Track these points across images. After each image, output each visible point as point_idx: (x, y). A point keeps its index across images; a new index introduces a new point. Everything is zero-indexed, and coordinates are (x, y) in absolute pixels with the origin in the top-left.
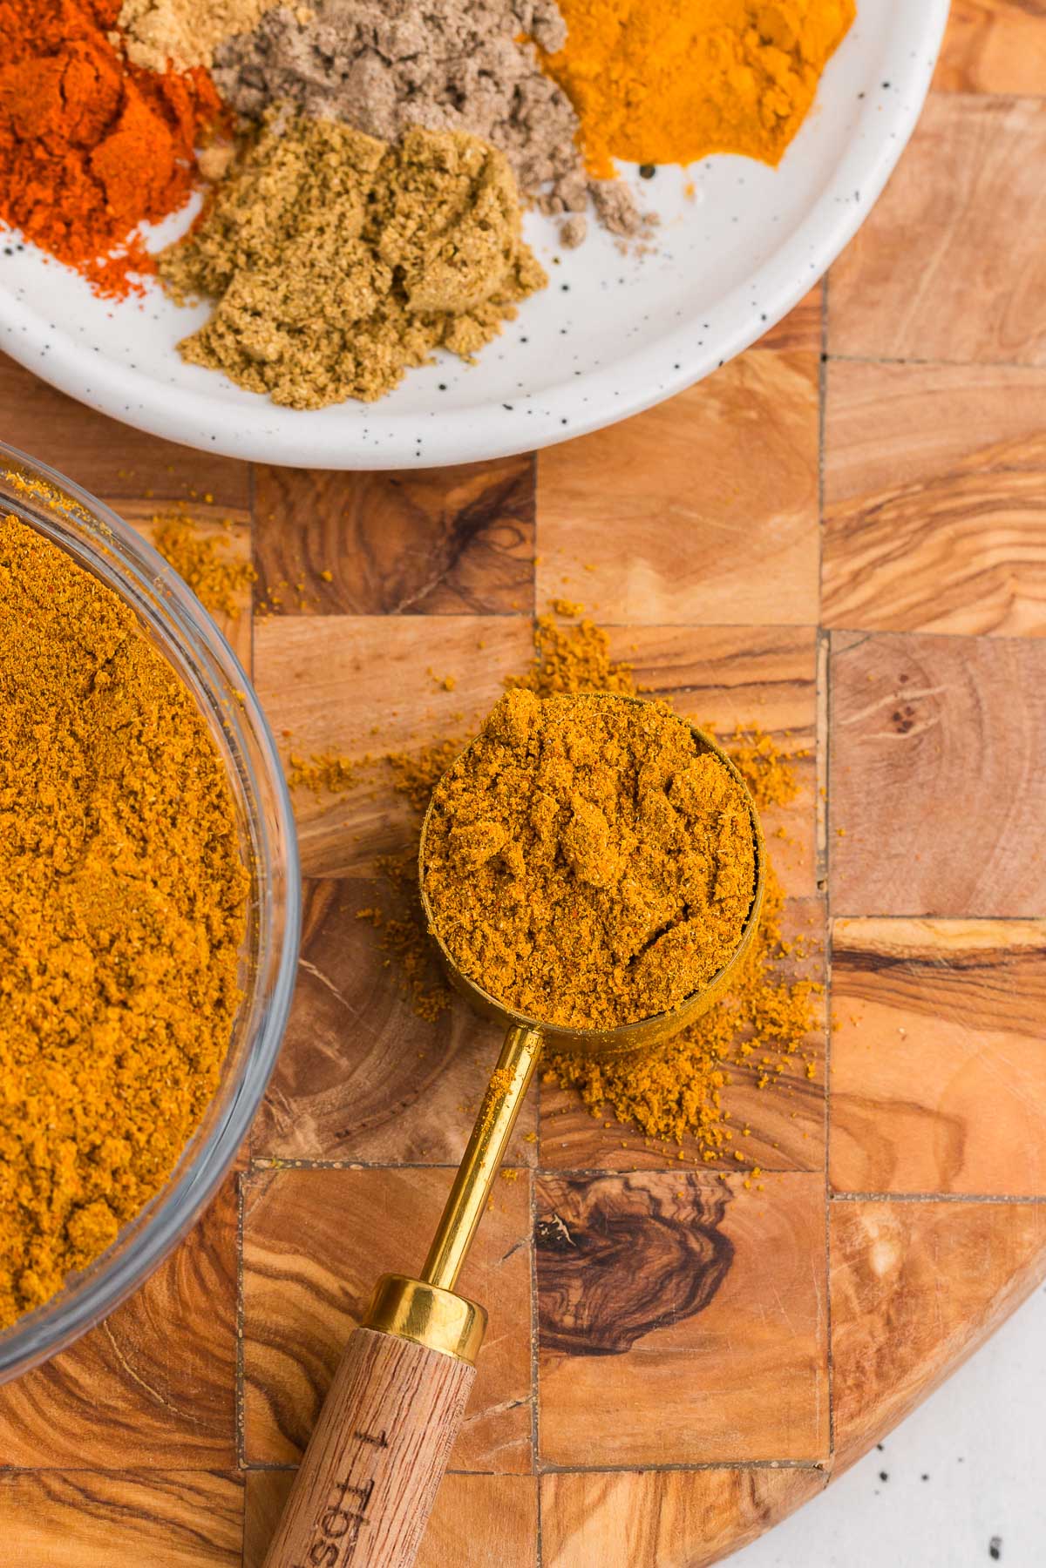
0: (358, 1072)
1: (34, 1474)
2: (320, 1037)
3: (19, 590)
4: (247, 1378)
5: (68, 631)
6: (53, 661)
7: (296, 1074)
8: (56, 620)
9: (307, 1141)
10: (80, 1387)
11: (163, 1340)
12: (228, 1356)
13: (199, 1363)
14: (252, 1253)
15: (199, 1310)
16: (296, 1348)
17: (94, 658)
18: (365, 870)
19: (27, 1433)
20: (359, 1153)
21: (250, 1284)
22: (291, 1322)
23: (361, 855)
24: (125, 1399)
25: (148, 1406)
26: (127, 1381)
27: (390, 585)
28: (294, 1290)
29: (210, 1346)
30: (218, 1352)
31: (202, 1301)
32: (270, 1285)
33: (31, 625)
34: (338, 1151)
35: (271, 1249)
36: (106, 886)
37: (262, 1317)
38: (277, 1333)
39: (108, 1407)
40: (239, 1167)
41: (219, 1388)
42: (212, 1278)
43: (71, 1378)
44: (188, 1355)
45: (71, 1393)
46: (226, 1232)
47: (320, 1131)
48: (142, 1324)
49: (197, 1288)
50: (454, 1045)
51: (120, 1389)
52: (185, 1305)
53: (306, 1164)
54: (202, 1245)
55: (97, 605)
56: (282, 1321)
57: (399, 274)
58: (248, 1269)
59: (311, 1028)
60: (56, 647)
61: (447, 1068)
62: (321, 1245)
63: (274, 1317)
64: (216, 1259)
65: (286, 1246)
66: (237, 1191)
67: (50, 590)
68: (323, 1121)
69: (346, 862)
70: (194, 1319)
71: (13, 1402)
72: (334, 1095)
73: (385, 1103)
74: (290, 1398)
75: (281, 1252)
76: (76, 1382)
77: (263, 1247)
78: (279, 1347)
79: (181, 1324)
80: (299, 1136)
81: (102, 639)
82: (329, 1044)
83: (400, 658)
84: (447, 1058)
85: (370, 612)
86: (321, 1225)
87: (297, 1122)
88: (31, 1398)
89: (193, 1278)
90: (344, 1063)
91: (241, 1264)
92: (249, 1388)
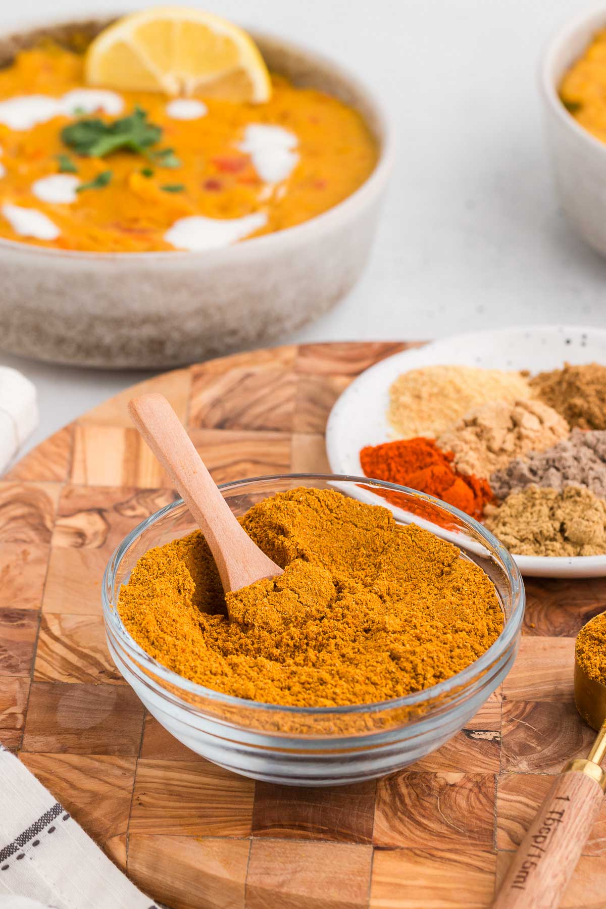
0: (546, 750)
1: (410, 849)
2: (529, 741)
3: (414, 544)
4: (498, 827)
5: (434, 558)
6: (427, 568)
7: (519, 750)
8: (428, 555)
9: (524, 766)
10: (429, 827)
11: (464, 816)
12: (491, 821)
13: (478, 822)
14: (499, 795)
15: (478, 809)
16: (519, 820)
17: (443, 564)
18: (549, 700)
19: (406, 837)
20: (545, 771)
21: (499, 803)
22: (517, 814)
23: (547, 695)
24: (447, 831)
25: (458, 833)
26: (448, 826)
27: (557, 630)
28: (519, 805)
29: (483, 818)
30: (486, 820)
31: (480, 806)
32: (508, 803)
33: (419, 557)
34: (537, 770)
35: (508, 794)
36: (447, 608)
37: (505, 811)
38: (511, 816)
39: (441, 833)
40: (495, 773)
41: (486, 829)
42: (484, 801)
43: (425, 824)
44: (474, 820)
45: (425, 828)
46: (490, 789)
47: (528, 765)
48: (455, 811)
49: (478, 803)
50: (584, 745)
51: (445, 828)
52: (473, 807)
53: (523, 773)
54: (480, 792)
55: (445, 548)
56: (513, 813)
57: (562, 524)
58: (499, 799)
59: (526, 739)
60: (428, 564)
61: (581, 751)
62: (529, 794)
63: (510, 812)
64: (486, 796)
65: (515, 794)
66: (495, 778)
67: (427, 544)
68: (530, 762)
69: (540, 697)
70: (476, 811)
71: (401, 830)
72: (535, 756)
73: (555, 759)
74: (516, 833)
75: (512, 795)
76: (427, 826)
77: (505, 793)
78: (512, 820)
79: (470, 812)
80: (520, 765)
81: (447, 557)
82: (533, 743)
83: (562, 648)
84: (581, 749)
85: (549, 636)
86: (529, 789)
87: (520, 762)
88: (408, 829)
89: (476, 800)
90: (539, 748)
91: (495, 797)
92: (499, 830)
